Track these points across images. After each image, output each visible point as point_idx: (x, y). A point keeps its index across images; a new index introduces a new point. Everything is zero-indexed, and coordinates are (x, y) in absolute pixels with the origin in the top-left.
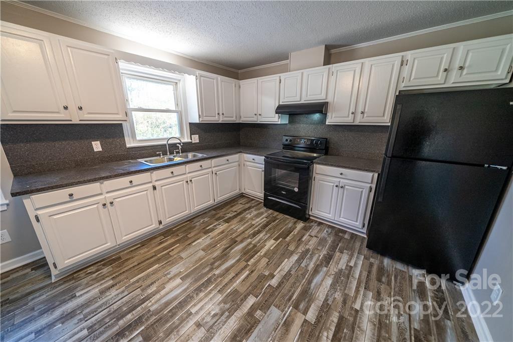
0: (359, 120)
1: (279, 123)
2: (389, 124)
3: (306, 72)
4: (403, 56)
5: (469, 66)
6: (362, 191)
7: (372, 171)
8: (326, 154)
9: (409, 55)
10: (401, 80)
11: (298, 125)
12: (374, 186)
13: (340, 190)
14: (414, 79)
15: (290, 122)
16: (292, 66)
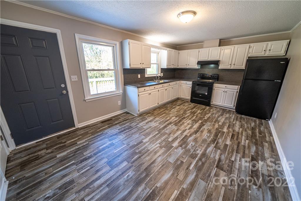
0: (232, 67)
1: (197, 68)
2: (244, 69)
3: (211, 49)
4: (250, 45)
5: (272, 50)
6: (234, 93)
7: (238, 85)
8: (218, 80)
9: (252, 45)
10: (249, 53)
11: (205, 69)
12: (238, 91)
13: (225, 93)
14: (254, 53)
15: (201, 68)
16: (205, 46)
